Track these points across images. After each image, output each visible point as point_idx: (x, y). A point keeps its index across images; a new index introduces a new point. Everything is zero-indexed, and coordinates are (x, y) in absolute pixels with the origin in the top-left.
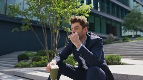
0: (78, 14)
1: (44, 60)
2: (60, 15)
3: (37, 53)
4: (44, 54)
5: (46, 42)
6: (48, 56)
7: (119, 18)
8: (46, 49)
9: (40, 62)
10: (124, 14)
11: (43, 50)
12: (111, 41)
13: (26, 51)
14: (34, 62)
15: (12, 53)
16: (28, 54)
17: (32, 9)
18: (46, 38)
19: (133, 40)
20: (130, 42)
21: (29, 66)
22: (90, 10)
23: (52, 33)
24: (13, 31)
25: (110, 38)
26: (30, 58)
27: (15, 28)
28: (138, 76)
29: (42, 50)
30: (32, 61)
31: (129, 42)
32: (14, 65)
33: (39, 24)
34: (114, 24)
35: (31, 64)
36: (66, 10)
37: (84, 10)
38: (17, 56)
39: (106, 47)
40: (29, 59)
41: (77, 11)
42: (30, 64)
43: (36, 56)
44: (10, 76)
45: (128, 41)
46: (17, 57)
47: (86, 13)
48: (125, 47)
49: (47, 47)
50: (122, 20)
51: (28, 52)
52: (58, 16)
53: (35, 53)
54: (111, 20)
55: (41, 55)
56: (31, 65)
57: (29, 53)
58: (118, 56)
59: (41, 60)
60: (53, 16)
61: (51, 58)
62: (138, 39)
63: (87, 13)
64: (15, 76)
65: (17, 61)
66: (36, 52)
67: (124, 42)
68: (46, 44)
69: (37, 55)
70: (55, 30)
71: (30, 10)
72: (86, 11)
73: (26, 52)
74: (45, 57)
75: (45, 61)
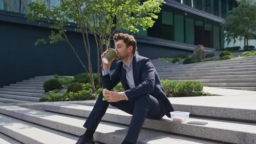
0: (141, 15)
1: (87, 89)
2: (112, 16)
3: (75, 78)
4: (85, 79)
5: (90, 61)
6: (93, 83)
7: (218, 16)
8: (89, 72)
9: (80, 92)
10: (227, 9)
11: (85, 74)
12: (201, 57)
13: (56, 75)
14: (71, 93)
15: (33, 79)
16: (59, 79)
17: (66, 9)
18: (89, 55)
19: (237, 56)
20: (232, 59)
21: (62, 99)
22: (159, 7)
23: (99, 46)
24: (36, 44)
25: (199, 52)
26: (63, 86)
27: (40, 38)
28: (203, 107)
29: (83, 74)
30: (68, 91)
31: (230, 59)
32: (39, 98)
33: (78, 30)
34: (208, 27)
35: (67, 96)
36: (121, 8)
37: (150, 8)
38: (43, 83)
39: (189, 68)
40: (62, 88)
41: (139, 10)
42: (64, 95)
43: (73, 83)
44: (39, 112)
45: (228, 58)
46: (42, 85)
47: (153, 13)
48: (220, 69)
49: (90, 69)
50: (223, 19)
51: (59, 77)
52: (108, 18)
53: (71, 79)
54: (203, 19)
55: (82, 82)
56: (66, 98)
57: (62, 79)
58: (199, 82)
59: (81, 90)
60: (101, 18)
61: (97, 86)
62: (246, 54)
63: (155, 13)
64: (46, 111)
65: (44, 91)
66: (73, 77)
67: (222, 59)
68: (90, 64)
69: (75, 81)
70: (104, 40)
71: (63, 10)
72: (154, 10)
73: (56, 77)
74: (88, 84)
75: (88, 91)
